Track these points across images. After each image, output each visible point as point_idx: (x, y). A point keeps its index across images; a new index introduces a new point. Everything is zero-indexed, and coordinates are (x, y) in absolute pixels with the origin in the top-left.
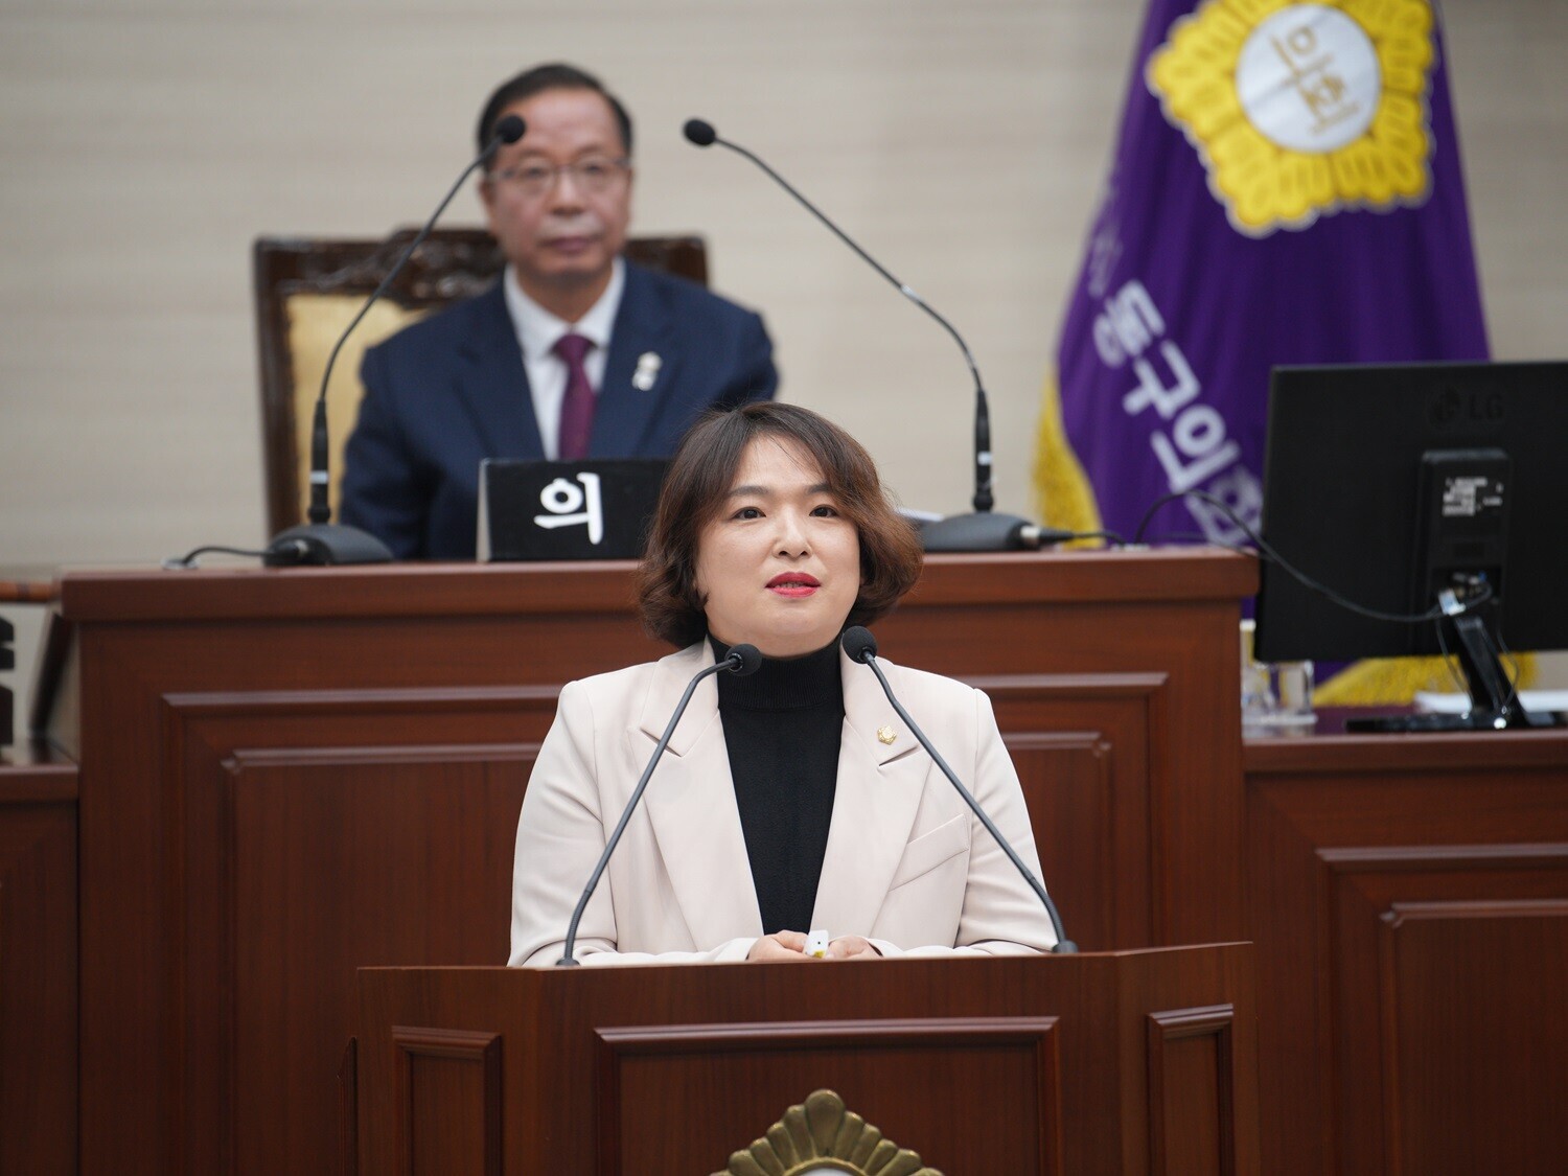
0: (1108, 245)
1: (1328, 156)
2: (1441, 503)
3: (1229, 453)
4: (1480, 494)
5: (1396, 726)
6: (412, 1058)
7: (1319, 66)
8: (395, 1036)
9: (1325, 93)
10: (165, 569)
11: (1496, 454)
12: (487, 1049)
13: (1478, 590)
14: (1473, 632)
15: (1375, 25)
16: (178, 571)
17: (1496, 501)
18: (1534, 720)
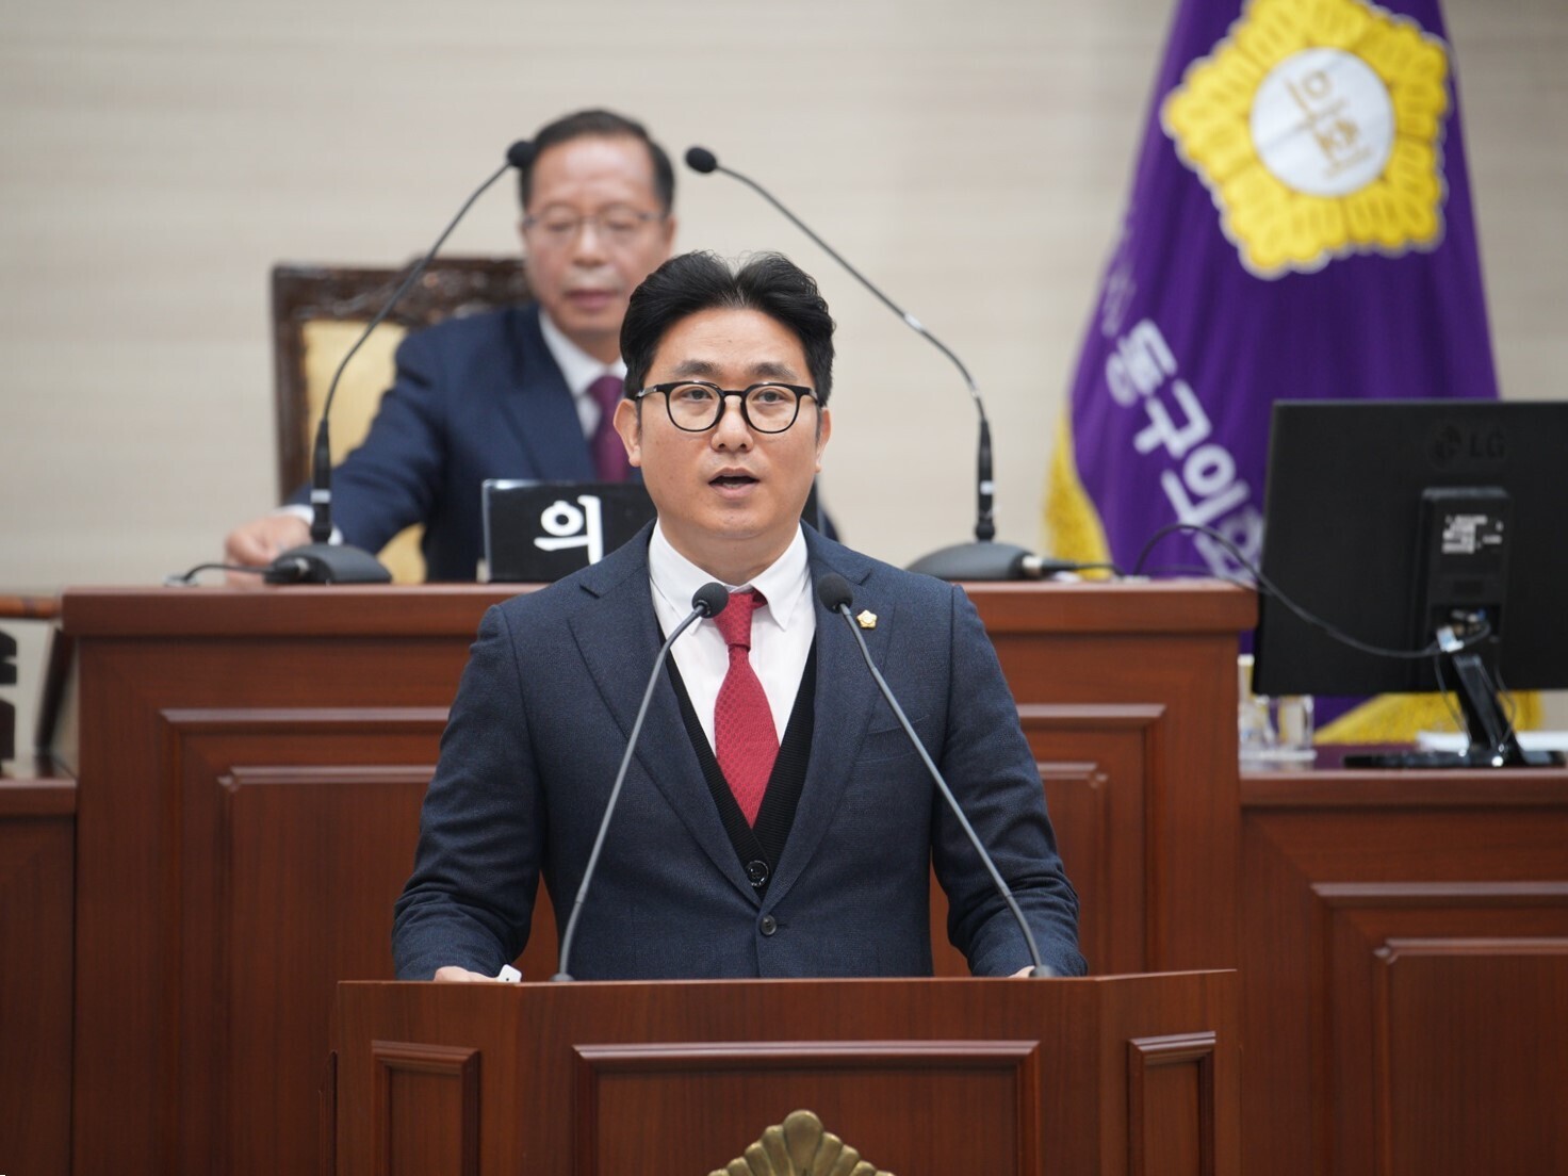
0: (1122, 285)
1: (1341, 199)
2: (1441, 541)
3: (1238, 493)
4: (1480, 532)
5: (1393, 762)
6: (391, 1072)
7: (1333, 110)
8: (374, 1051)
9: (1339, 137)
10: (166, 586)
11: (1497, 492)
12: (465, 1064)
13: (1478, 628)
14: (1471, 670)
15: (1389, 71)
16: (179, 588)
17: (1495, 540)
18: (1530, 759)
